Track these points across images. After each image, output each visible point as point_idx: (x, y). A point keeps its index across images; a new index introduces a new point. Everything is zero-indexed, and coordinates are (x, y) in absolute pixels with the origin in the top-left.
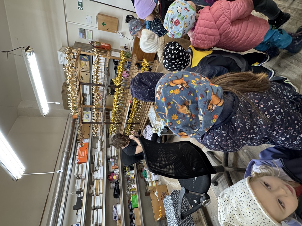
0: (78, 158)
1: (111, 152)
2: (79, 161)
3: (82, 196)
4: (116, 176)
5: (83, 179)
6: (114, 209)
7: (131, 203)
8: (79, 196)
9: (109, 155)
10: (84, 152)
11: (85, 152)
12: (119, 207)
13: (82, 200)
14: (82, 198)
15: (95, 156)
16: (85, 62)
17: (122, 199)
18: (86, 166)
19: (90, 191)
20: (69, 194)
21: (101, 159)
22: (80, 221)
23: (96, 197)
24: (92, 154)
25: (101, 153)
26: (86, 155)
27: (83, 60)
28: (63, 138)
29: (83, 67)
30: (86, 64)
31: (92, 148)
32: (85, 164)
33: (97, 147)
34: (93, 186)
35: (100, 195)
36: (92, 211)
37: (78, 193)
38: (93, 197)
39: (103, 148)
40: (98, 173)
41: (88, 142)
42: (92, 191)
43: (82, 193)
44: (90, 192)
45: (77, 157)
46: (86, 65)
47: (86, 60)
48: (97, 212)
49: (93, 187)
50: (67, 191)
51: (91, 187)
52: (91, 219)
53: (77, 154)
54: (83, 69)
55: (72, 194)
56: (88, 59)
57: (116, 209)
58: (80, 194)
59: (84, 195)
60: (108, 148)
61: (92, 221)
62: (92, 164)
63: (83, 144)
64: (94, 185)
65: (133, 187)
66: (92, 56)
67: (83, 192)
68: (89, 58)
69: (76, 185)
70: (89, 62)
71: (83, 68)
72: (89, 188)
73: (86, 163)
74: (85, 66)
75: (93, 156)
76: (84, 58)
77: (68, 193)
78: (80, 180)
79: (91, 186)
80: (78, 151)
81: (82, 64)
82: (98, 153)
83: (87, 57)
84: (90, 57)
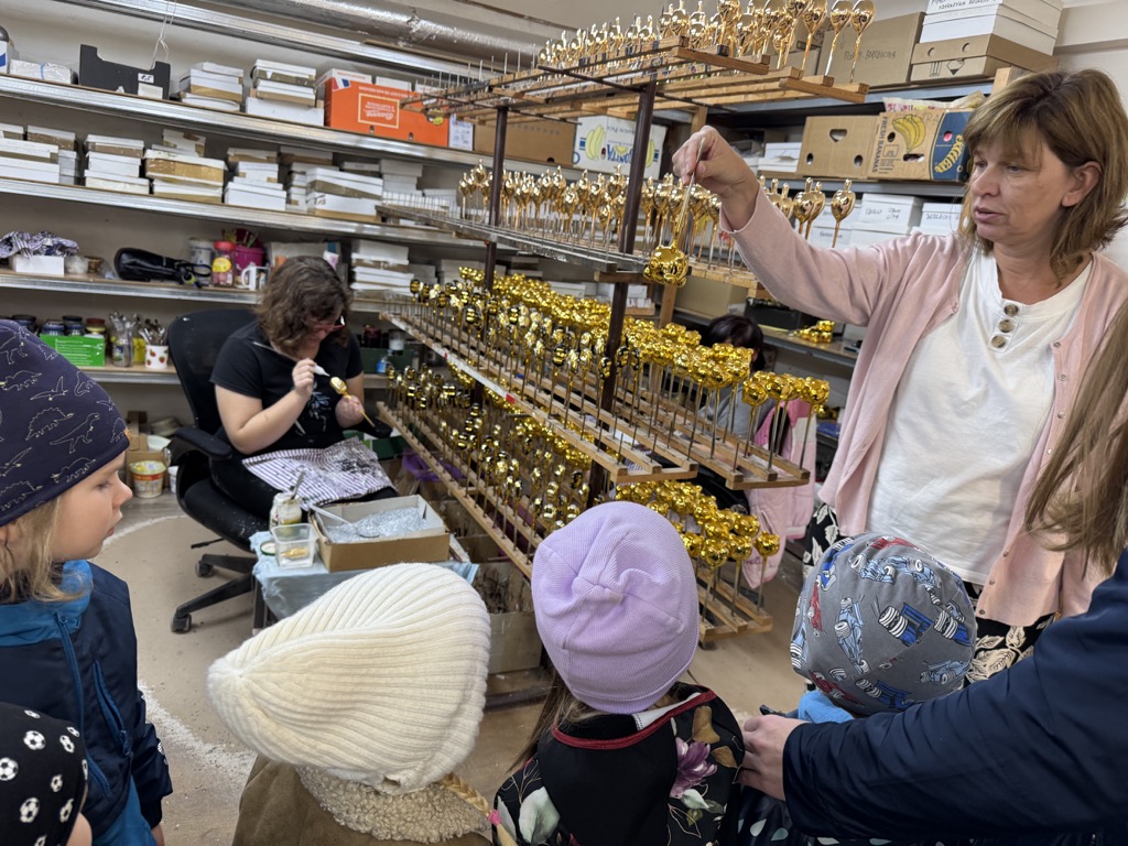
0: (357, 84)
1: (377, 265)
2: (341, 86)
3: (141, 93)
4: (225, 274)
5: (243, 108)
6: (49, 242)
7: (76, 333)
8: (140, 75)
9: (362, 249)
10: (389, 117)
11: (393, 122)
12: (53, 266)
13: (121, 90)
14: (132, 90)
15: (379, 175)
16: (927, 154)
17: (91, 287)
18: (306, 123)
19: (176, 133)
20: (163, 28)
21: (331, 202)
22: (13, 72)
23: (138, 161)
24: (384, 163)
25: (368, 208)
26: (372, 127)
27: (940, 141)
28: (521, 16)
29: (897, 134)
30: (916, 156)
31: (421, 165)
32: (317, 117)
33: (427, 191)
34: (203, 151)
35: (146, 182)
36: (71, 137)
37: (161, 74)
38: (139, 144)
39: (403, 222)
40: (269, 180)
41: (452, 145)
42: (175, 147)
43: (158, 92)
44: (168, 136)
45: (368, 79)
46: (906, 158)
47: (939, 155)
48: (48, 156)
49: (193, 149)
50: (172, 20)
51: (197, 139)
52: (32, 130)
53: (381, 81)
54: (886, 139)
55: (160, 44)
56: (941, 168)
57: (50, 251)
58: (152, 80)
59: (148, 102)
60: (405, 251)
61: (20, 130)
62: (330, 157)
63: (439, 120)
64: (206, 156)
65: (153, 354)
66: (959, 201)
67: (160, 97)
68: (948, 178)
69: (208, 66)
70: (927, 177)
71: (892, 136)
72: (189, 130)
73: (322, 124)
74: (904, 153)
75: (374, 168)
76: (952, 142)
77: (164, 24)
78: (238, 90)
79: (202, 141)
80: (405, 86)
81: (918, 134)
82: (377, 191)
83: (955, 166)
84: (954, 184)
